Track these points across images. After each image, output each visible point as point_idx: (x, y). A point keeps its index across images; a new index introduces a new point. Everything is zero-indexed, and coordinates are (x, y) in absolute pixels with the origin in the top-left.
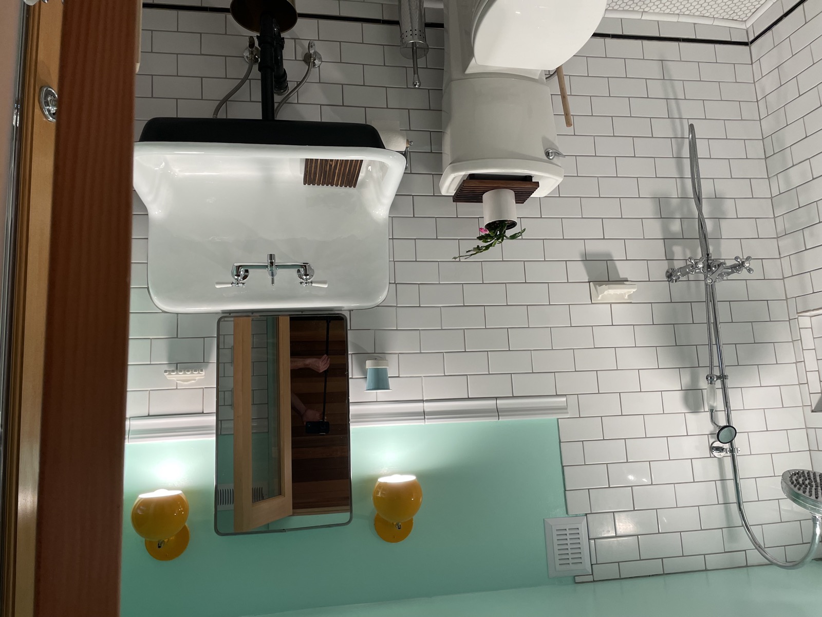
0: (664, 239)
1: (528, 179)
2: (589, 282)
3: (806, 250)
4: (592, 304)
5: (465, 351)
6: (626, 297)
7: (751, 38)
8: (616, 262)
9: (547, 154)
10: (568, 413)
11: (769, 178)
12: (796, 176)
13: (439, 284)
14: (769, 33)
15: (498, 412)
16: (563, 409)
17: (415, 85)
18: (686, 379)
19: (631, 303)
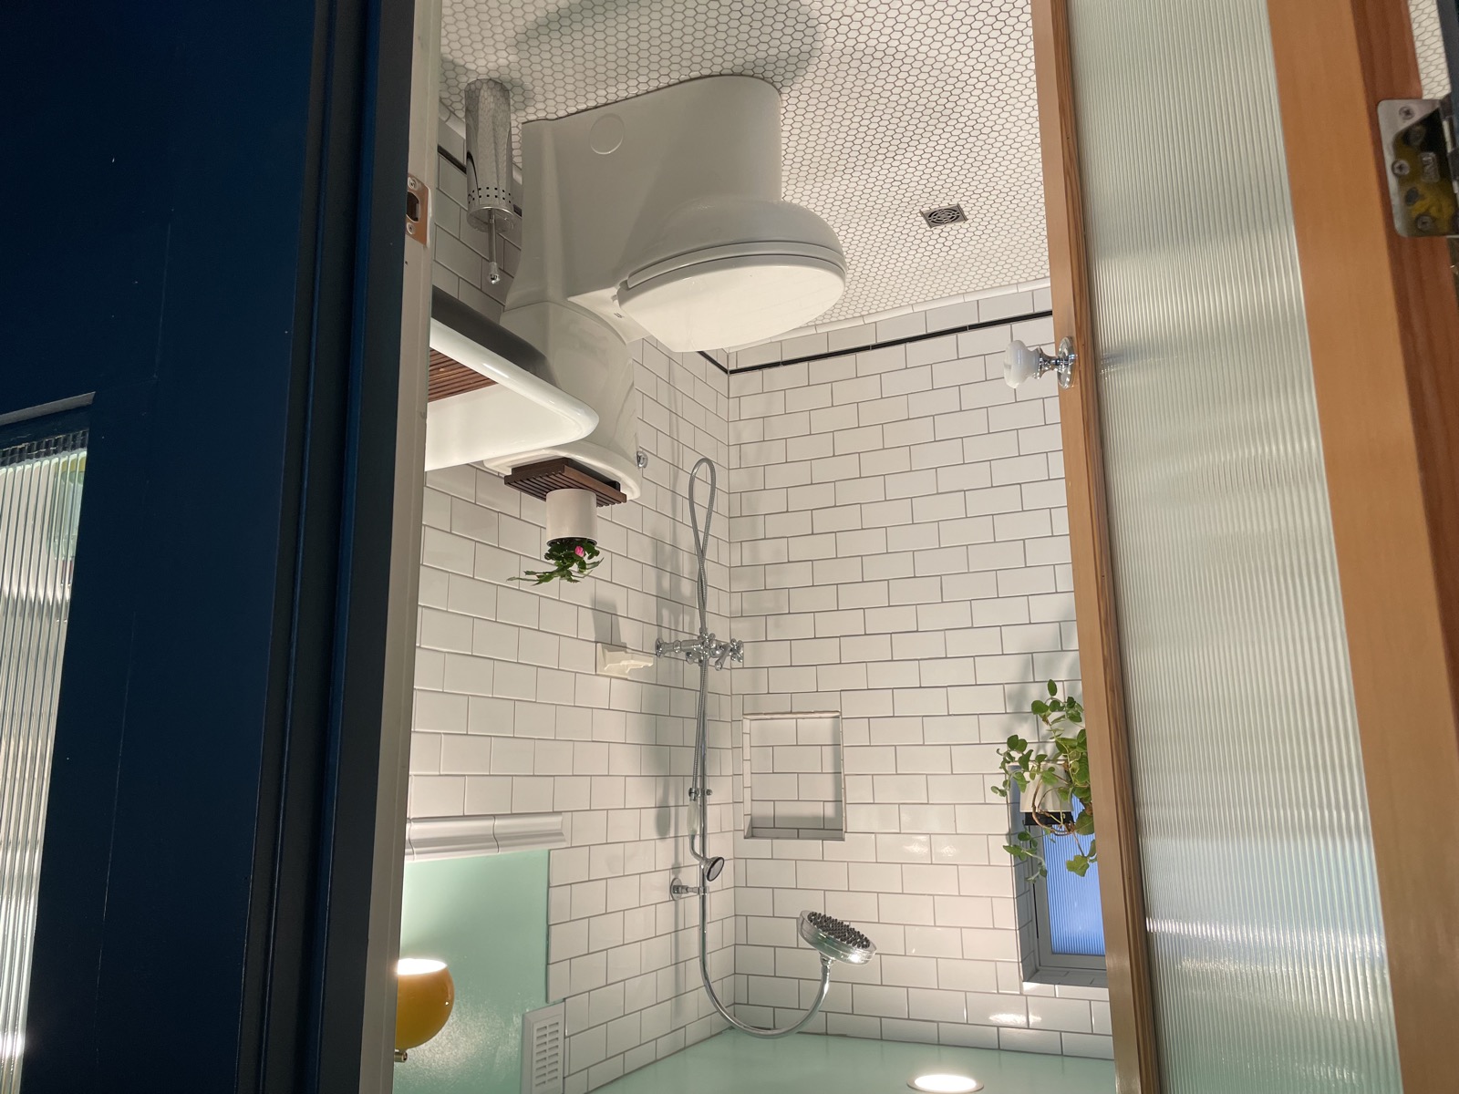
0: (657, 596)
1: (615, 485)
2: (596, 642)
3: (766, 641)
4: (596, 675)
5: (467, 734)
6: (627, 672)
7: (731, 368)
8: (620, 618)
9: (639, 458)
10: (564, 840)
11: (730, 543)
12: (767, 552)
13: (447, 611)
14: (758, 373)
15: (496, 840)
16: (557, 834)
17: (493, 279)
18: (660, 792)
19: (626, 679)
